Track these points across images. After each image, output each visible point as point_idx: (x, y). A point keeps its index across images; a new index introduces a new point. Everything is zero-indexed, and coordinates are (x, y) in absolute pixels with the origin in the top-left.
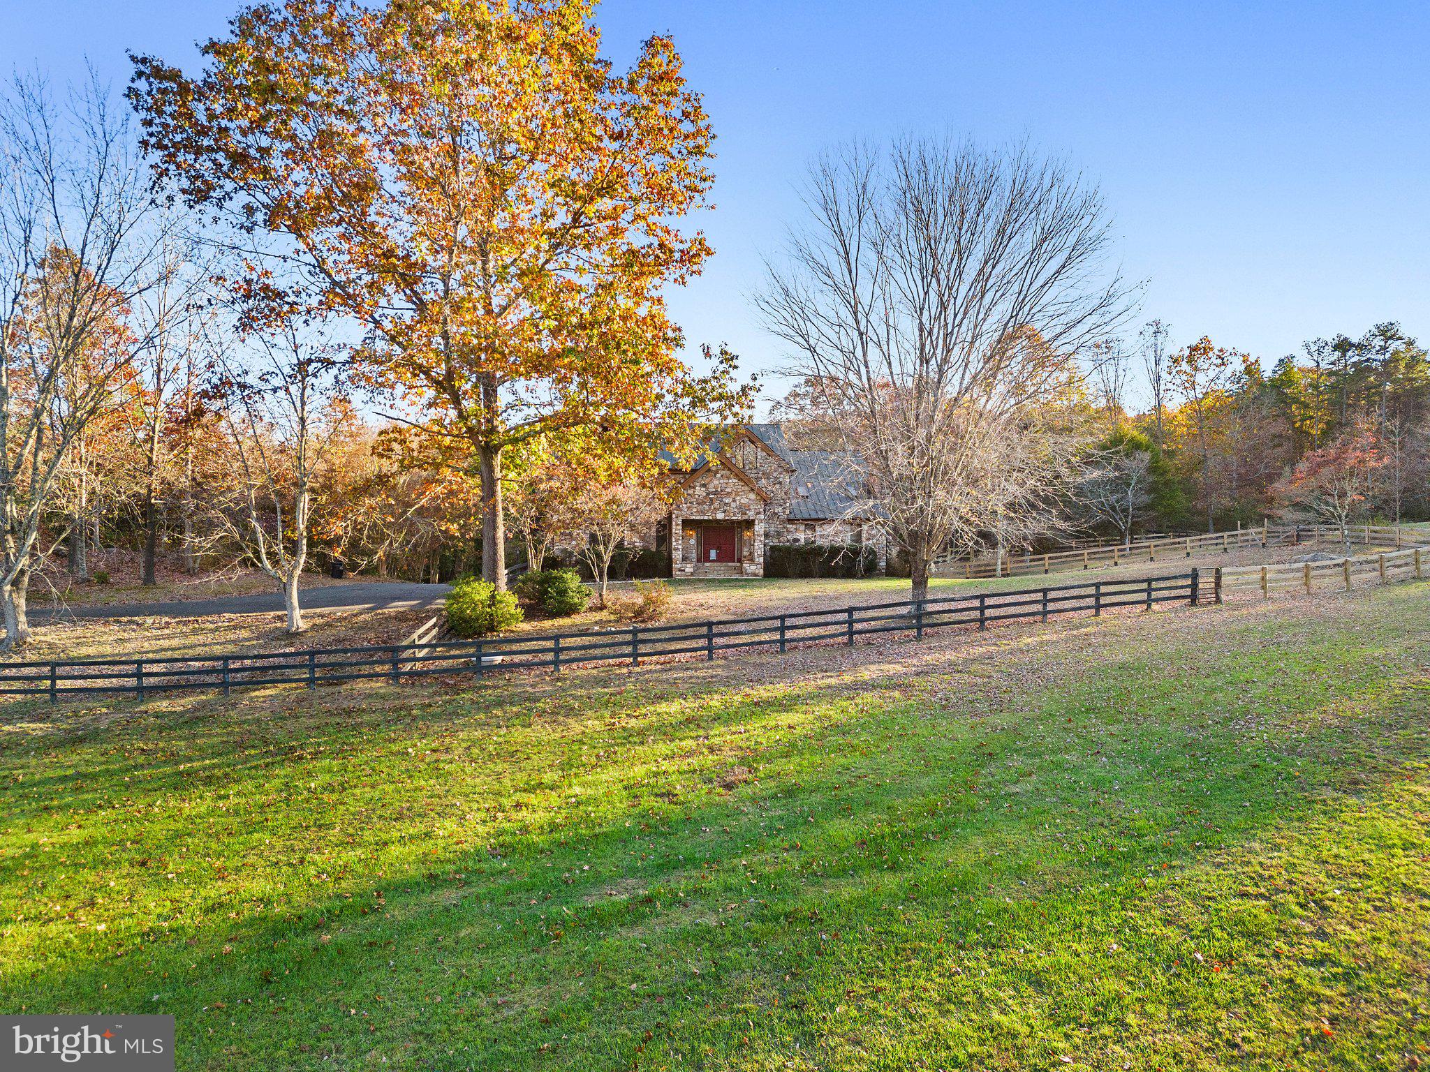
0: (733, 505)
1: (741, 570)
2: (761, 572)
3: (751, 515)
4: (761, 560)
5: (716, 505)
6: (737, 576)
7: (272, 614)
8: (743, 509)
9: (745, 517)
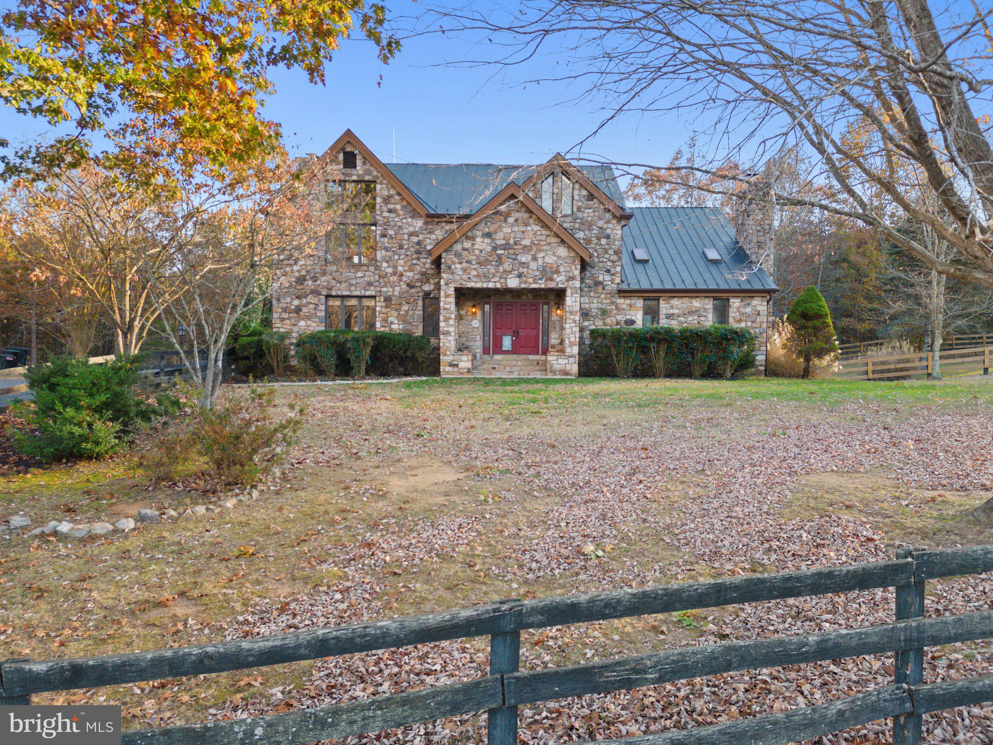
0: (533, 265)
1: (544, 367)
2: (575, 368)
3: (559, 281)
4: (575, 350)
5: (507, 266)
6: (539, 375)
8: (547, 272)
9: (552, 285)
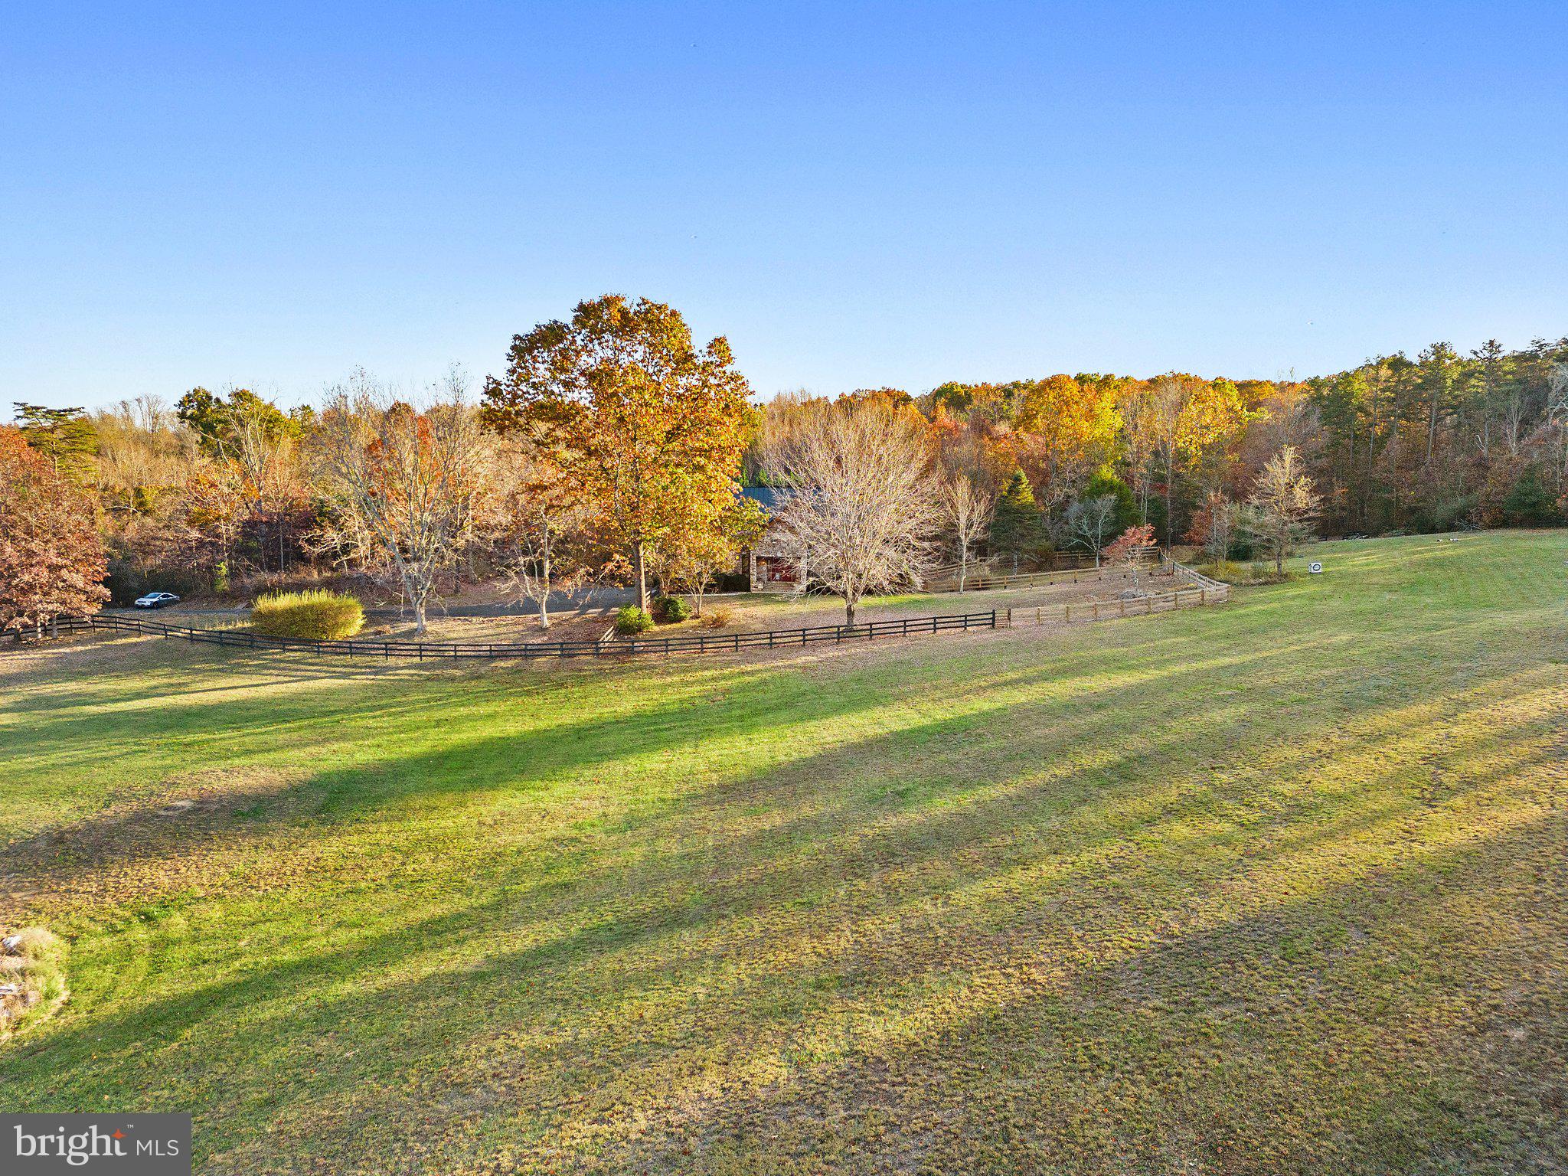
1: (793, 587)
3: (798, 554)
7: (531, 616)
8: (794, 550)
9: (795, 555)
